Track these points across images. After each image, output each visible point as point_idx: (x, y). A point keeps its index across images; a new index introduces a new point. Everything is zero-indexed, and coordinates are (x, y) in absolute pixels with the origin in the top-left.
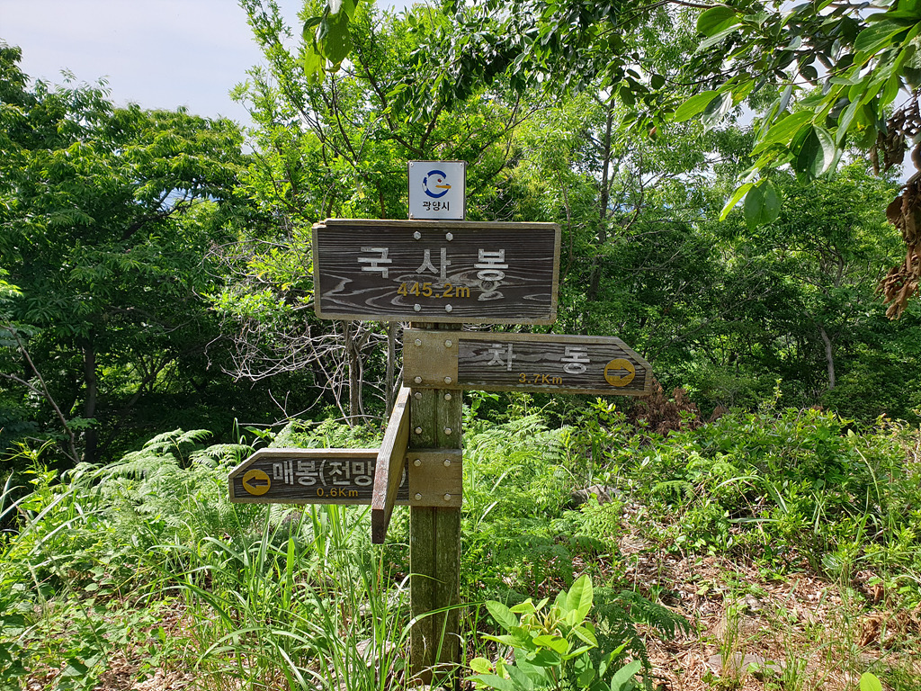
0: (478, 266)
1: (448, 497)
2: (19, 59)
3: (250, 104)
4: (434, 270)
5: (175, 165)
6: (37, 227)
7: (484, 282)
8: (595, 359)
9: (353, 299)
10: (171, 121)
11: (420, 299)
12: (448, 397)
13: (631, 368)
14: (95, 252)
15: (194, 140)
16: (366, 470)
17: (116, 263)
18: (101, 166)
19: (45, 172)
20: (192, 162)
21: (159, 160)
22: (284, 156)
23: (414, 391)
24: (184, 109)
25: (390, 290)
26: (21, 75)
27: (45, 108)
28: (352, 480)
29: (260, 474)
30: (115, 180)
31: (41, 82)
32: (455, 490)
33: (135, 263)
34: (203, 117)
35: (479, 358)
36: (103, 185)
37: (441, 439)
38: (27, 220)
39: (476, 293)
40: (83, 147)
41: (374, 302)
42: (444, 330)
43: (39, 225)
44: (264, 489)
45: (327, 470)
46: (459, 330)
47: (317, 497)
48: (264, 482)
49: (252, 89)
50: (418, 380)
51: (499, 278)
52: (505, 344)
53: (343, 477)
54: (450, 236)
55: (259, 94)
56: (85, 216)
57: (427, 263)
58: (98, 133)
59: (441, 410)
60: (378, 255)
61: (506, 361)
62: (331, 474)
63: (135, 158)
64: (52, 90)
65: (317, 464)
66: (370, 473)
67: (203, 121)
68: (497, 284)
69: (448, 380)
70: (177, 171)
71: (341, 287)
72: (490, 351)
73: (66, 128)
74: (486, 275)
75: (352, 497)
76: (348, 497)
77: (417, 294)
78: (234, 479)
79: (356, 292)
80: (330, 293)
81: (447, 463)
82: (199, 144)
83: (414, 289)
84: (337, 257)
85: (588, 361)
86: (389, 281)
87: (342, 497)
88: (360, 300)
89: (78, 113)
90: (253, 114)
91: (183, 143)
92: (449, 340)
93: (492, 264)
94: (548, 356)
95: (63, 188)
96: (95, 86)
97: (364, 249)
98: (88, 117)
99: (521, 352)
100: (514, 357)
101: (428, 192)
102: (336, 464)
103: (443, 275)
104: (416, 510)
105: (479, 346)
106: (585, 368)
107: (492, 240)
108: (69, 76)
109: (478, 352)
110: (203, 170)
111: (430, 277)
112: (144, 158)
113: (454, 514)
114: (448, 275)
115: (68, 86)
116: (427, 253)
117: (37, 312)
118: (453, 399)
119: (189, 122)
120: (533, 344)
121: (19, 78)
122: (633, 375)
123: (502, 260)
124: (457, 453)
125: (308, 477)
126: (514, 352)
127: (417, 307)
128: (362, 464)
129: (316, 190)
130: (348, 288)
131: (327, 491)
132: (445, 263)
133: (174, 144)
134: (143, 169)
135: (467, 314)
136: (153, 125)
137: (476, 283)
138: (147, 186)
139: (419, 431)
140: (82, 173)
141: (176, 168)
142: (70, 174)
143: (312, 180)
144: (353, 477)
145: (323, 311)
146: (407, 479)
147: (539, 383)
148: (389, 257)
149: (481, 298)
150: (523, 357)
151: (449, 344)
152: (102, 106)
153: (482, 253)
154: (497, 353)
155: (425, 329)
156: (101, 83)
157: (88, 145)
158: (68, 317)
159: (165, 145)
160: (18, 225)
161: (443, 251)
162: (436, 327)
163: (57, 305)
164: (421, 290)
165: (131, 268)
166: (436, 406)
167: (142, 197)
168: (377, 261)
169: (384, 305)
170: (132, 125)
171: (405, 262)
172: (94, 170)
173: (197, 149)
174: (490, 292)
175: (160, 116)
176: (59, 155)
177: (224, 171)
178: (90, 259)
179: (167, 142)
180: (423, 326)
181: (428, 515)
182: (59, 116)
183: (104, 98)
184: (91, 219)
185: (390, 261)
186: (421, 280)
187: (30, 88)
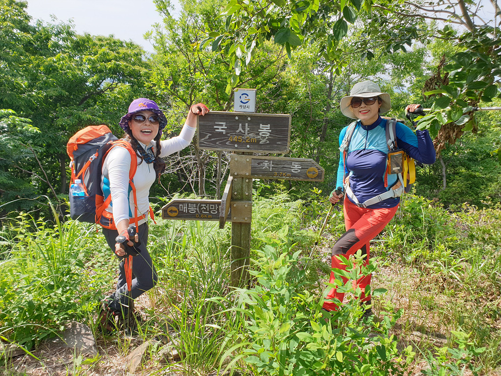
0: (260, 130)
1: (246, 219)
2: (26, 7)
3: (154, 42)
4: (243, 131)
5: (109, 67)
6: (39, 97)
7: (262, 136)
8: (303, 167)
9: (212, 142)
10: (106, 42)
11: (237, 143)
12: (247, 181)
13: (317, 171)
14: (69, 111)
15: (118, 53)
16: (215, 208)
17: (79, 116)
18: (71, 66)
19: (42, 68)
20: (118, 66)
21: (101, 64)
22: (170, 68)
23: (234, 178)
24: (112, 36)
25: (226, 139)
26: (28, 17)
27: (41, 34)
28: (210, 212)
29: (174, 208)
30: (78, 74)
31: (39, 21)
32: (249, 216)
33: (89, 116)
34: (122, 40)
35: (259, 166)
36: (73, 76)
37: (244, 197)
38: (34, 93)
39: (259, 141)
40: (63, 56)
41: (220, 143)
42: (246, 155)
43: (40, 96)
44: (176, 214)
45: (200, 207)
46: (252, 155)
47: (196, 218)
48: (176, 211)
49: (154, 34)
50: (236, 174)
51: (268, 135)
52: (269, 161)
53: (206, 210)
54: (249, 119)
55: (158, 37)
56: (64, 91)
57: (240, 129)
58: (68, 48)
59: (244, 186)
60: (222, 125)
61: (270, 167)
62: (202, 209)
63: (88, 63)
64: (45, 25)
65: (197, 205)
66: (216, 209)
67: (122, 43)
68: (267, 138)
69: (247, 174)
70: (110, 69)
71: (207, 137)
72: (264, 163)
73: (53, 46)
74: (263, 134)
75: (209, 218)
76: (208, 218)
77: (236, 140)
78: (164, 210)
79: (213, 139)
80: (203, 139)
81: (246, 206)
82: (121, 55)
83: (235, 139)
84: (206, 126)
85: (300, 168)
86: (226, 135)
87: (206, 218)
88: (214, 142)
89: (58, 37)
90: (155, 47)
91: (113, 54)
92: (248, 158)
93: (265, 130)
94: (286, 166)
95: (51, 77)
96: (67, 23)
97: (216, 123)
98: (64, 39)
99: (276, 164)
100: (273, 166)
101: (241, 102)
102: (204, 205)
103: (246, 134)
104: (234, 224)
105: (260, 161)
106: (299, 170)
107: (265, 120)
108: (54, 18)
109: (259, 164)
110: (123, 69)
111: (241, 134)
112: (93, 62)
113: (248, 225)
114: (248, 134)
115: (53, 23)
116: (240, 125)
117: (40, 140)
118: (249, 181)
119: (115, 43)
120: (280, 161)
121: (27, 18)
122: (317, 173)
123: (269, 129)
124: (250, 202)
125: (193, 210)
126: (273, 164)
127: (236, 146)
128: (214, 206)
129: (186, 85)
130: (210, 137)
131: (200, 215)
132: (247, 129)
133: (108, 55)
134: (93, 68)
135: (255, 149)
136: (97, 45)
137: (259, 137)
138: (95, 77)
139: (235, 193)
140: (61, 70)
141: (110, 68)
142: (55, 69)
143: (184, 81)
144: (210, 210)
145: (200, 146)
146: (231, 212)
147: (282, 176)
148: (226, 126)
149: (260, 143)
150: (276, 166)
151: (248, 160)
152: (70, 34)
153: (261, 125)
154: (266, 164)
155: (239, 154)
156: (70, 22)
157: (65, 55)
158: (55, 143)
159: (104, 56)
160: (29, 95)
161: (247, 124)
162: (243, 153)
163: (50, 137)
164: (238, 139)
165: (88, 119)
166: (242, 184)
167: (93, 82)
168: (221, 127)
169: (223, 145)
170: (86, 44)
171: (232, 128)
172: (69, 68)
173: (120, 58)
174: (264, 140)
175: (100, 40)
176: (50, 60)
177: (134, 70)
178: (66, 114)
179: (105, 54)
180: (238, 153)
181: (238, 226)
182: (48, 39)
183: (71, 29)
184: (67, 93)
185: (226, 128)
186: (238, 135)
187: (32, 23)
